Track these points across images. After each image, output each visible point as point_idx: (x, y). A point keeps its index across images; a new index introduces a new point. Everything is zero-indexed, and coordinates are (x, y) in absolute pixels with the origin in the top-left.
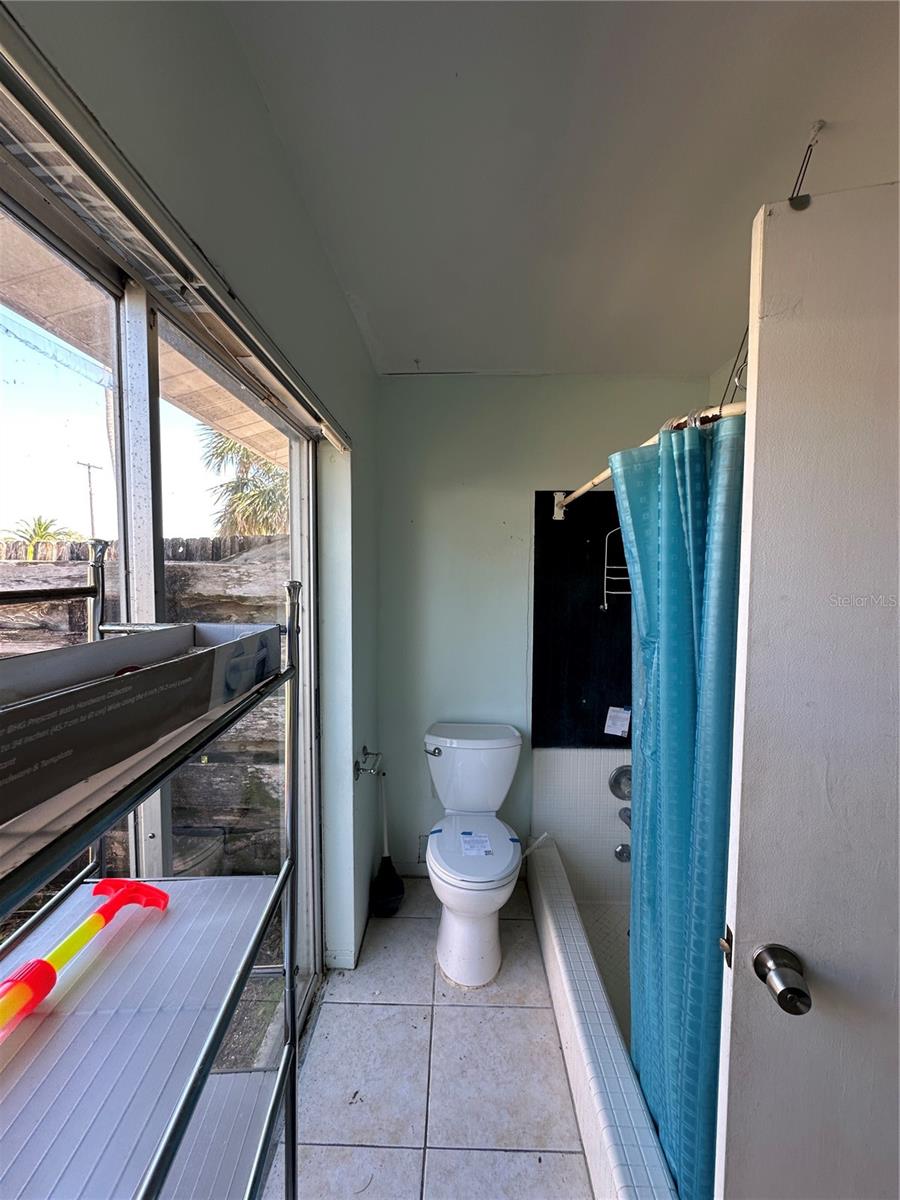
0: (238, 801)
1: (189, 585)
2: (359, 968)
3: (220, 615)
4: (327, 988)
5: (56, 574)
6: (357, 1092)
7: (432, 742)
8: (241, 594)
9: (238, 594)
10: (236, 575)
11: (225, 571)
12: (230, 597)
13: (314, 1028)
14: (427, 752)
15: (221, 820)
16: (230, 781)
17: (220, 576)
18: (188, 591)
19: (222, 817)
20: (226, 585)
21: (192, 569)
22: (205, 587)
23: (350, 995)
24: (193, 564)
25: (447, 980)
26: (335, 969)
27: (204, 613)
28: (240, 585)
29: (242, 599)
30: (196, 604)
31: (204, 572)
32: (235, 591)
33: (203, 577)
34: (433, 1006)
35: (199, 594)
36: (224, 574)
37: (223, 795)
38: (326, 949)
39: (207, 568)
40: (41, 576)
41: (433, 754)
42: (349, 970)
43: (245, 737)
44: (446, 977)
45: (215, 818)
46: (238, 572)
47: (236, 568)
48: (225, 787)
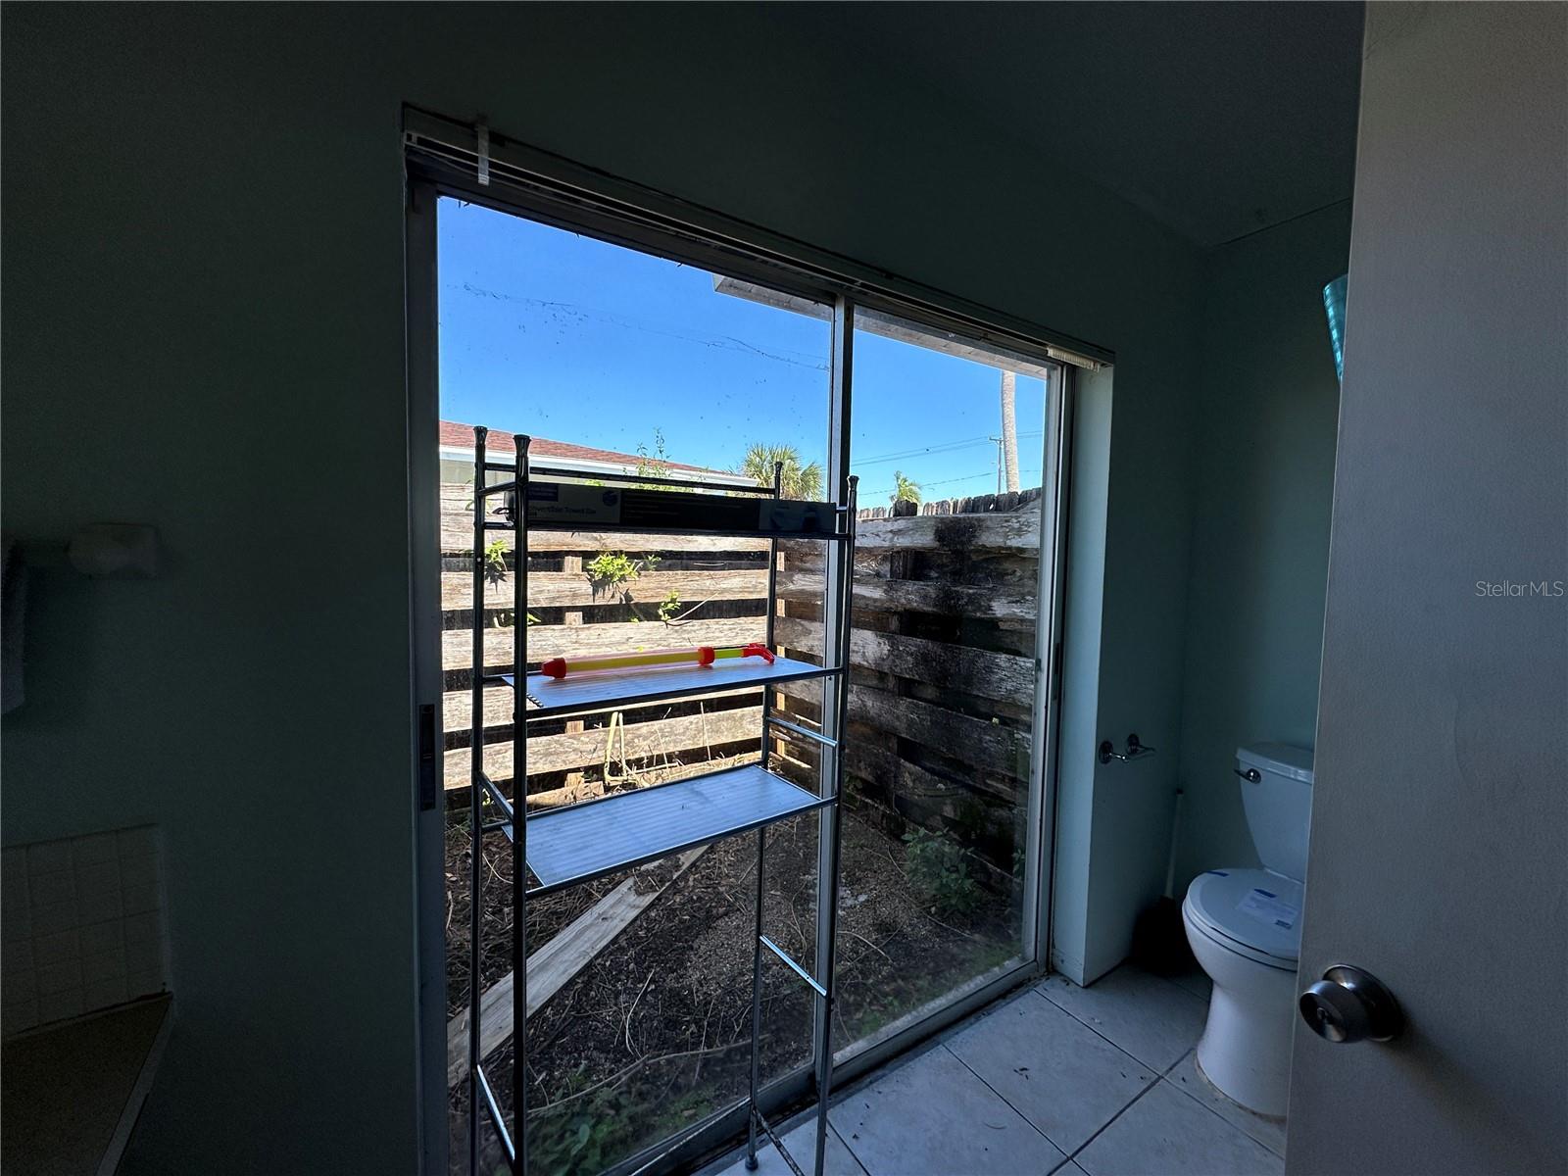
0: (1004, 766)
1: (974, 536)
2: (1089, 990)
3: (1005, 570)
4: (1045, 983)
5: (884, 530)
6: (1026, 1069)
7: (1247, 760)
8: (1020, 545)
9: (1017, 545)
10: (1017, 525)
11: (1007, 521)
12: (1010, 548)
13: (1013, 1001)
14: (1239, 773)
15: (992, 786)
16: (998, 742)
17: (1002, 527)
18: (973, 543)
19: (994, 784)
20: (1006, 536)
21: (979, 520)
22: (988, 538)
23: (1065, 1003)
24: (978, 515)
25: (1198, 1072)
26: (1062, 975)
27: (992, 567)
28: (1020, 536)
29: (1021, 550)
30: (984, 556)
31: (989, 523)
32: (1015, 542)
33: (987, 527)
34: (1160, 1077)
35: (984, 546)
36: (1005, 525)
37: (990, 755)
38: (1054, 947)
39: (991, 518)
40: (875, 531)
41: (1247, 776)
42: (1077, 985)
43: (1013, 698)
44: (1199, 1067)
45: (989, 782)
46: (1019, 522)
47: (1017, 518)
48: (993, 748)
